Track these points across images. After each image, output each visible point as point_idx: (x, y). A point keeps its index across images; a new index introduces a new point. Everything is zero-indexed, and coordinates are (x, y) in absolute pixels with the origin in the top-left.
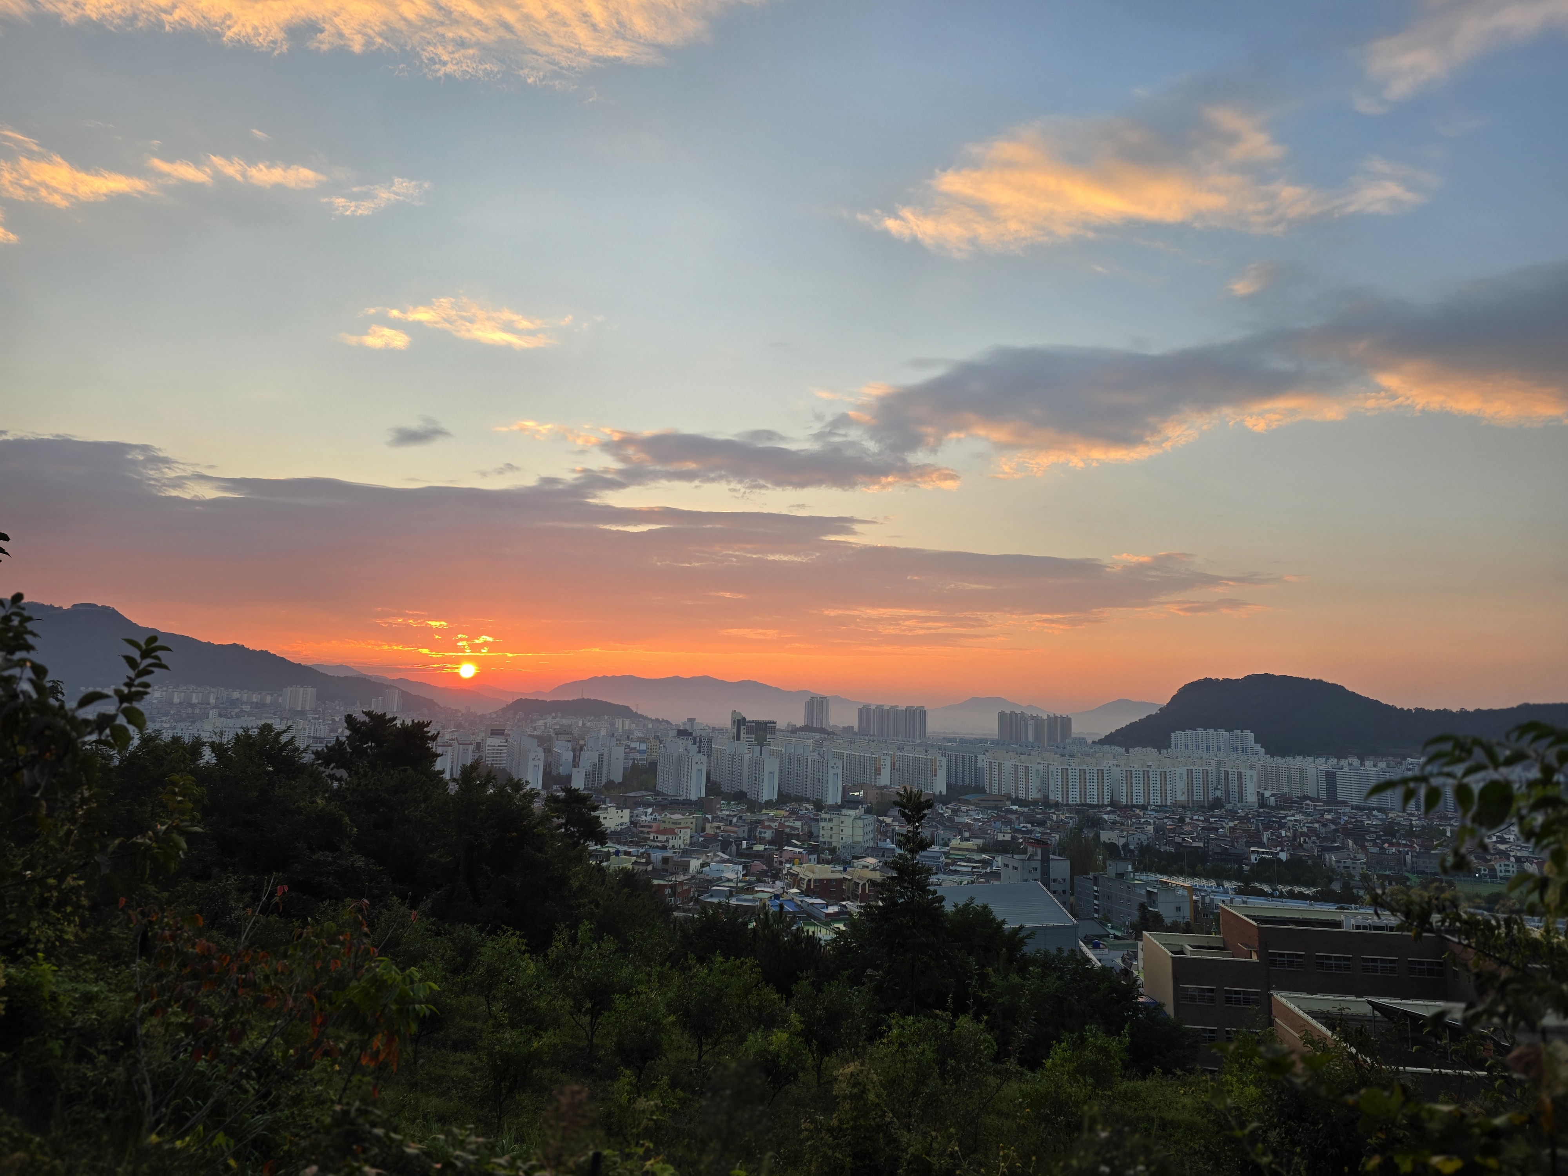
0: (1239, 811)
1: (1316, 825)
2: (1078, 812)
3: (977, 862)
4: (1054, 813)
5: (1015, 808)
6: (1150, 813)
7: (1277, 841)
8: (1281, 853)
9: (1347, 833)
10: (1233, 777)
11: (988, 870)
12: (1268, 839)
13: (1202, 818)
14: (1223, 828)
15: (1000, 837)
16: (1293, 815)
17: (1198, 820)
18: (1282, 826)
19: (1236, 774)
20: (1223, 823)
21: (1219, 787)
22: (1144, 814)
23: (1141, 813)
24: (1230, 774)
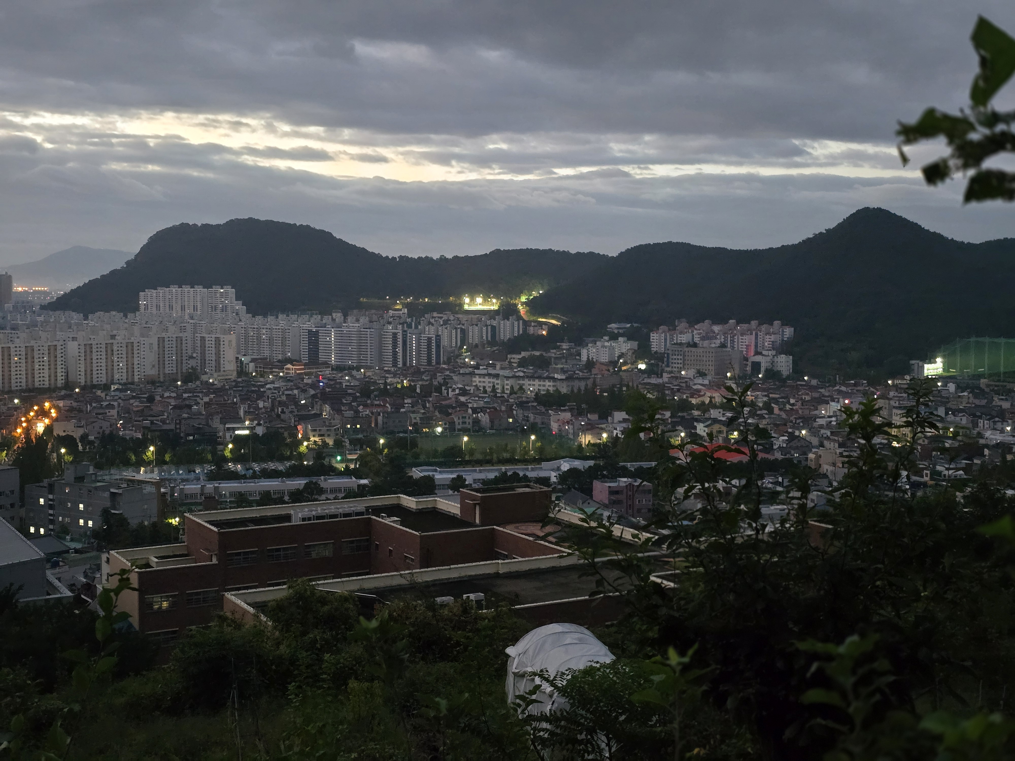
6: (113, 393)
10: (210, 344)
19: (214, 340)
20: (198, 399)
21: (195, 355)
22: (106, 395)
23: (103, 395)
24: (207, 339)
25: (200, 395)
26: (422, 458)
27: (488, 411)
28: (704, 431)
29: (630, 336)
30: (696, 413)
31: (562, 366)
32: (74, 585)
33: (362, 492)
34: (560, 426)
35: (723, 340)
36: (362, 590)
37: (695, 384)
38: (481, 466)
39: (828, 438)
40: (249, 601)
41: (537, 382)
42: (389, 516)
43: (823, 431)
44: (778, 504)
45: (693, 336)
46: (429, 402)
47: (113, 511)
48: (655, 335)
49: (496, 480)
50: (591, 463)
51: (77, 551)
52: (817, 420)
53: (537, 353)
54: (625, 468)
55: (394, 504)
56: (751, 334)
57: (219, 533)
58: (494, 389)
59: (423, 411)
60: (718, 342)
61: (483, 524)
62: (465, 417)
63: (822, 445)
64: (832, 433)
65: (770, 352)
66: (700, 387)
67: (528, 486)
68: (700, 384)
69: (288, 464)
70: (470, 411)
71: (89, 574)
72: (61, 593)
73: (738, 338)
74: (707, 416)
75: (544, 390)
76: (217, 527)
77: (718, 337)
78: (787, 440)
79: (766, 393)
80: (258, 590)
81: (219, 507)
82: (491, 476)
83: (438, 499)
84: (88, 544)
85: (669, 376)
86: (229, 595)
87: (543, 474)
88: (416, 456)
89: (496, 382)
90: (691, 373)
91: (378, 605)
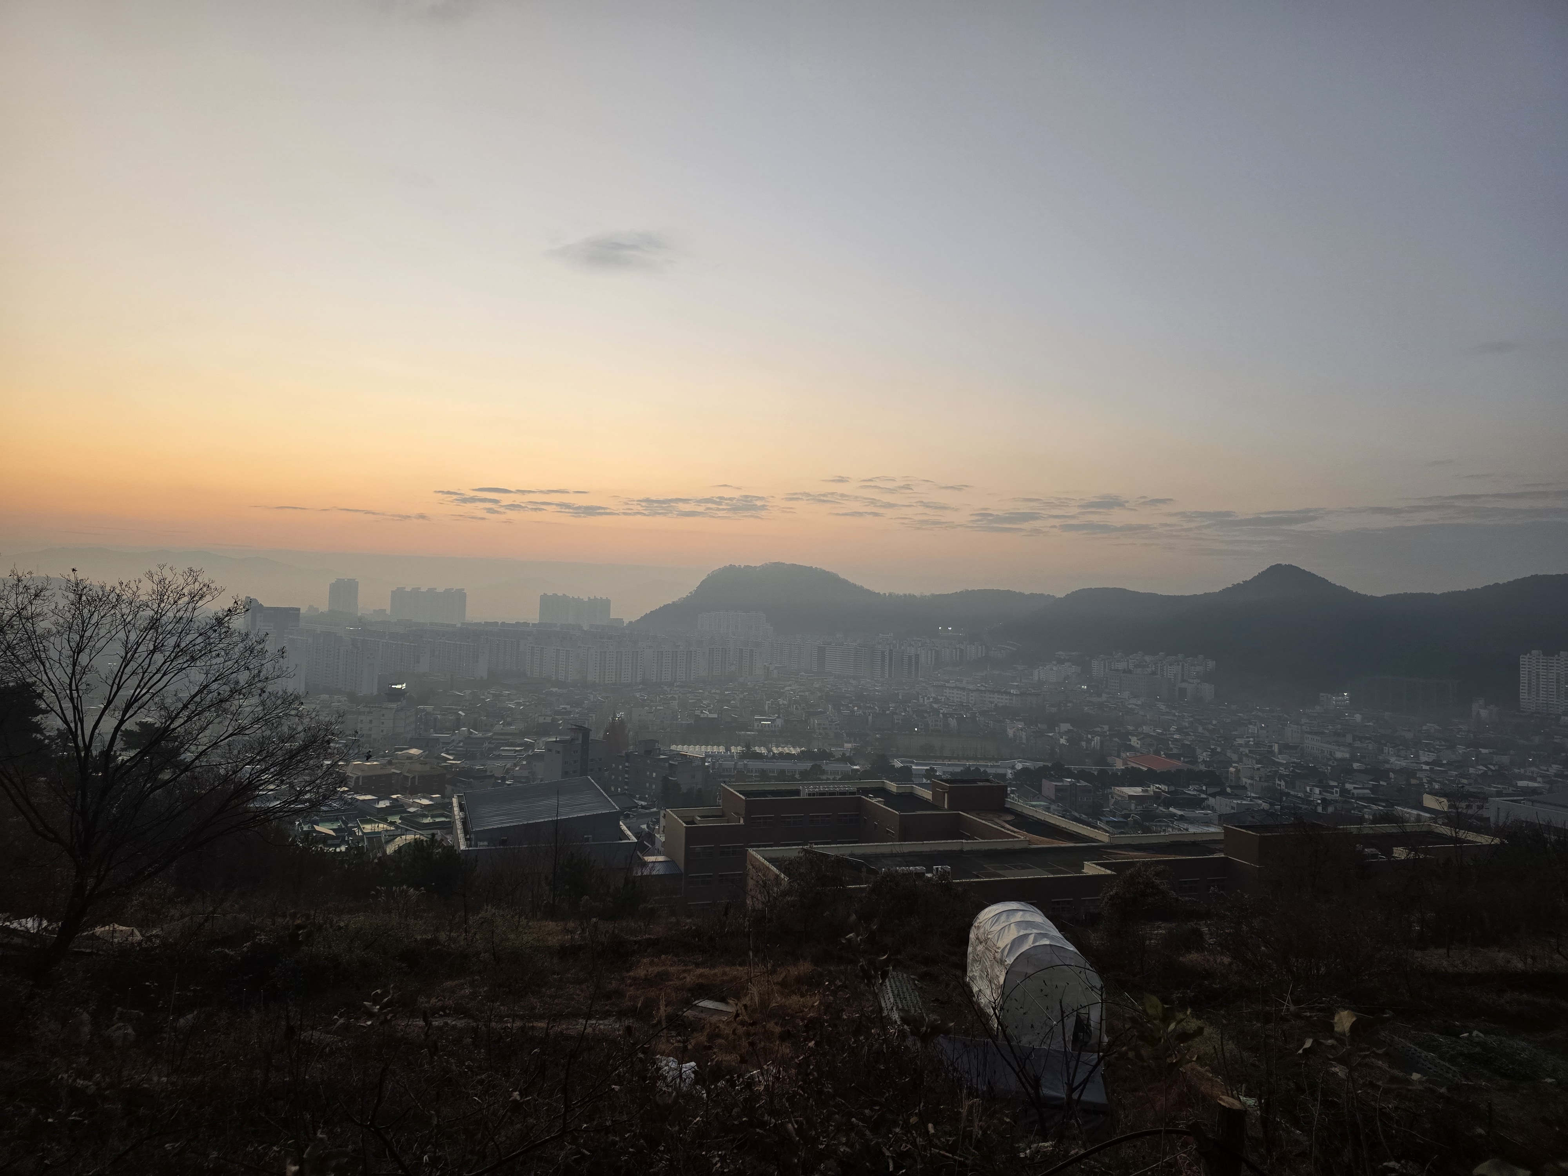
0: (749, 684)
1: (807, 693)
2: (613, 691)
3: (519, 746)
4: (592, 694)
5: (554, 690)
6: (675, 689)
7: (776, 710)
8: (777, 720)
9: (829, 699)
10: (746, 654)
11: (530, 753)
12: (769, 707)
13: (718, 691)
14: (734, 700)
15: (541, 720)
16: (790, 686)
17: (715, 693)
18: (781, 696)
19: (748, 651)
20: (735, 695)
21: (735, 662)
22: (671, 690)
23: (668, 689)
24: (744, 651)
25: (737, 692)
26: (903, 752)
27: (956, 716)
28: (1138, 743)
29: (1074, 662)
30: (1131, 728)
31: (1017, 684)
32: (638, 833)
34: (1014, 732)
35: (1154, 669)
36: (852, 855)
37: (1130, 704)
38: (949, 761)
39: (1246, 755)
40: (766, 856)
41: (996, 695)
42: (875, 797)
43: (1241, 749)
44: (1202, 809)
45: (1128, 664)
46: (909, 707)
47: (670, 778)
48: (1096, 662)
49: (961, 773)
50: (1041, 765)
51: (643, 807)
52: (1237, 739)
54: (1068, 770)
55: (879, 787)
56: (1179, 665)
57: (746, 801)
58: (961, 699)
59: (903, 714)
60: (1149, 670)
61: (950, 808)
62: (938, 721)
63: (1240, 761)
64: (1250, 751)
65: (1195, 680)
66: (1134, 707)
67: (988, 781)
68: (1133, 704)
69: (799, 750)
70: (941, 715)
71: (651, 825)
72: (630, 840)
73: (1167, 667)
74: (1140, 730)
75: (1002, 703)
76: (745, 796)
77: (1150, 666)
78: (1210, 755)
79: (1190, 715)
80: (773, 848)
81: (747, 780)
82: (958, 770)
83: (915, 786)
84: (651, 802)
85: (1108, 696)
86: (751, 851)
87: (1000, 771)
88: (897, 750)
89: (964, 694)
90: (1126, 694)
91: (864, 869)
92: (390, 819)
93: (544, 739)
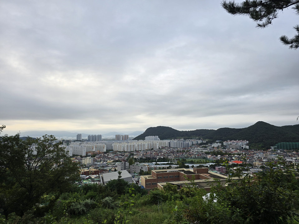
0: (156, 150)
1: (167, 152)
2: (130, 153)
4: (126, 153)
5: (119, 153)
6: (142, 152)
7: (161, 155)
8: (162, 157)
9: (171, 152)
10: (155, 144)
11: (115, 166)
14: (153, 153)
15: (116, 159)
16: (164, 150)
17: (149, 152)
18: (162, 152)
21: (153, 146)
23: (140, 152)
26: (187, 162)
27: (197, 155)
28: (234, 158)
29: (220, 143)
30: (232, 155)
31: (209, 148)
32: (136, 181)
33: (177, 168)
34: (209, 157)
36: (178, 184)
38: (196, 164)
42: (182, 172)
43: (255, 159)
45: (231, 143)
46: (188, 153)
47: (142, 169)
48: (224, 142)
49: (199, 166)
50: (215, 164)
52: (254, 157)
53: (204, 146)
54: (221, 165)
55: (183, 170)
56: (241, 142)
57: (157, 174)
58: (198, 151)
60: (235, 144)
61: (197, 173)
63: (255, 161)
64: (257, 159)
65: (245, 145)
66: (233, 151)
67: (204, 167)
69: (166, 163)
70: (194, 155)
71: (138, 179)
72: (134, 182)
74: (234, 156)
75: (206, 151)
78: (249, 160)
79: (245, 152)
80: (162, 183)
81: (156, 169)
82: (198, 165)
83: (190, 169)
84: (138, 174)
85: (227, 149)
86: (158, 184)
87: (207, 165)
88: (186, 162)
90: (231, 149)
91: (181, 186)
92: (89, 180)
93: (117, 163)
